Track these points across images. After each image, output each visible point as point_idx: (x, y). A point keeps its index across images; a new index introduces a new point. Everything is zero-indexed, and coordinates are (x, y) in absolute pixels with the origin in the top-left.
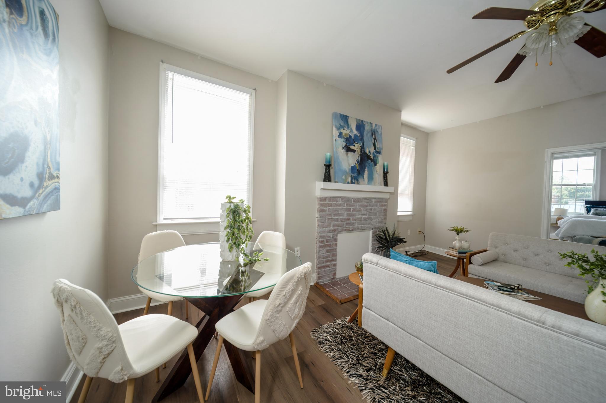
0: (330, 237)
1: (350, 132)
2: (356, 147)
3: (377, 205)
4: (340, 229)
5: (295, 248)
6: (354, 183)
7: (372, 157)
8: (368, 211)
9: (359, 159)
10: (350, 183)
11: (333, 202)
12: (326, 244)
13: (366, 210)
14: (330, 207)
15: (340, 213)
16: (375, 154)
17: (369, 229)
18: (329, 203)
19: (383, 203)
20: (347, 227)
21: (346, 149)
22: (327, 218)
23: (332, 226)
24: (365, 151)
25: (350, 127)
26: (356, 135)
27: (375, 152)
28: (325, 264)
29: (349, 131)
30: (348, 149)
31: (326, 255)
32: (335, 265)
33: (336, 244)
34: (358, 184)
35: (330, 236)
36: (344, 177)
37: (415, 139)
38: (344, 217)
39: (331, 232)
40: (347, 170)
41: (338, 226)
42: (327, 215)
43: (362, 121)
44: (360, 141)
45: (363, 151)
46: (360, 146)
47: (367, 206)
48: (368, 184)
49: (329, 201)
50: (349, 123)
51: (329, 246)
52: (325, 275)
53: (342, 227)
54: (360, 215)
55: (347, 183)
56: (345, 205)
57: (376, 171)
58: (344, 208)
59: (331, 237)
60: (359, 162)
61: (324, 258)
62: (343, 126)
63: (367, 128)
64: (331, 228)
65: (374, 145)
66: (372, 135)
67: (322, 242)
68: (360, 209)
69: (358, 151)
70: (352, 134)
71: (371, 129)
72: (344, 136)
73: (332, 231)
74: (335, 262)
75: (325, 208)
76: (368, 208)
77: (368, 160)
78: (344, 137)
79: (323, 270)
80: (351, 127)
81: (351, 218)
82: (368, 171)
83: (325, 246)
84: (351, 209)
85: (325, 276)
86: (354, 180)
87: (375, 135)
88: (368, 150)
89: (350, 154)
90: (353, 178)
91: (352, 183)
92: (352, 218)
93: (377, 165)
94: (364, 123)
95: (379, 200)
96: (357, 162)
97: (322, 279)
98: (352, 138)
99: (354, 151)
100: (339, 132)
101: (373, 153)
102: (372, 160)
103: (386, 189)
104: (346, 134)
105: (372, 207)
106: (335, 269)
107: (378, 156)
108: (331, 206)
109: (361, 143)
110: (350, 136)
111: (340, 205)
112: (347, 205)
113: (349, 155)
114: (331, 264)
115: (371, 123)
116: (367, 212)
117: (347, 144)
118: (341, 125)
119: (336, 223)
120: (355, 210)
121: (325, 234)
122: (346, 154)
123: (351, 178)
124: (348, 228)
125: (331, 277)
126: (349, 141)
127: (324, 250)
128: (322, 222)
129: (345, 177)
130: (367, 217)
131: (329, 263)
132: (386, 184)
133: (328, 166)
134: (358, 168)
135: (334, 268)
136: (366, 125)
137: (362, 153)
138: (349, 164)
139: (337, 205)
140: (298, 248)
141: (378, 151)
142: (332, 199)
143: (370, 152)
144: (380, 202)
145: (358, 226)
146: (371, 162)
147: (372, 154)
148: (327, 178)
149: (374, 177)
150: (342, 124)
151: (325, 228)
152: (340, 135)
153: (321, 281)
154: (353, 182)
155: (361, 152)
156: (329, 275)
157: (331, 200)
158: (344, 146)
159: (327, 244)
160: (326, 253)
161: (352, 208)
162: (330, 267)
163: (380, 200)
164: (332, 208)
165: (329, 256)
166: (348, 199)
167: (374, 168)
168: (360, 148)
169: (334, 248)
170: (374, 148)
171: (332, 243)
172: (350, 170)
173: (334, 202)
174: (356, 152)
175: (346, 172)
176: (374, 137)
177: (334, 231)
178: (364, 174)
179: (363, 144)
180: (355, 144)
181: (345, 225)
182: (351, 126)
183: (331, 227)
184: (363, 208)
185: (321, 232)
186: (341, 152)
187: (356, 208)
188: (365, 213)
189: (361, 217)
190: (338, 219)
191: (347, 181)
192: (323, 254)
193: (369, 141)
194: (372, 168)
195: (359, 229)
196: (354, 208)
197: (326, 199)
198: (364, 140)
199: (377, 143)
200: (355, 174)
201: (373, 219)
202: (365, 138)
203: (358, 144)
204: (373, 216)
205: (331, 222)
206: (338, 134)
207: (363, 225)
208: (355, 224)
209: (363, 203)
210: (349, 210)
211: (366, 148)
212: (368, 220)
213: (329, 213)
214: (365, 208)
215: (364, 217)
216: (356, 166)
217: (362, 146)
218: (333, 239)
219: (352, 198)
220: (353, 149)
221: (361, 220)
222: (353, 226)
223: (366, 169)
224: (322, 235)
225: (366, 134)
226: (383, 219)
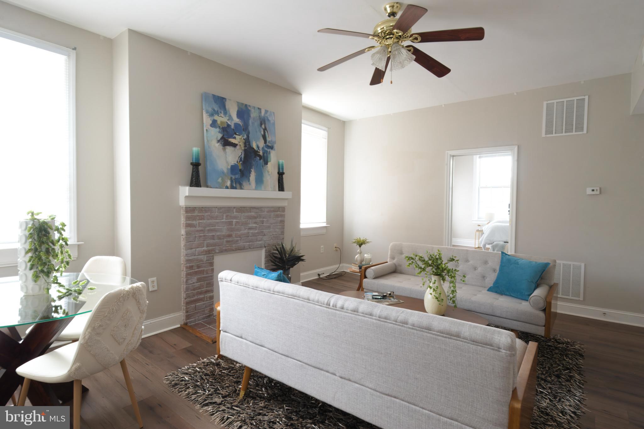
0: (202, 260)
1: (228, 120)
2: (238, 139)
3: (270, 216)
4: (217, 249)
5: (149, 279)
6: (235, 188)
7: (261, 153)
8: (257, 223)
9: (243, 155)
10: (229, 187)
11: (206, 214)
13: (255, 223)
14: (201, 220)
15: (216, 227)
16: (266, 149)
17: (261, 247)
19: (278, 213)
20: (228, 246)
21: (223, 143)
22: (197, 235)
23: (205, 245)
24: (251, 146)
25: (228, 113)
26: (238, 124)
27: (266, 147)
28: (196, 298)
29: (228, 118)
30: (225, 142)
31: (197, 285)
32: (212, 298)
33: (213, 270)
34: (241, 189)
35: (203, 259)
36: (220, 180)
37: (326, 129)
38: (224, 233)
39: (204, 253)
40: (225, 171)
41: (215, 245)
42: (197, 231)
43: (246, 105)
44: (243, 132)
45: (247, 146)
46: (244, 139)
47: (255, 218)
48: (256, 189)
49: (200, 213)
50: (227, 107)
51: (202, 272)
53: (220, 247)
55: (224, 188)
56: (225, 217)
57: (267, 172)
58: (222, 221)
59: (205, 260)
60: (242, 160)
61: (194, 290)
62: (218, 111)
63: (254, 114)
64: (203, 248)
65: (264, 137)
66: (261, 124)
67: (191, 267)
68: (246, 221)
69: (240, 145)
70: (231, 123)
71: (259, 116)
72: (220, 125)
73: (206, 252)
74: (211, 294)
75: (193, 222)
76: (258, 219)
77: (255, 157)
78: (219, 127)
79: (194, 305)
80: (230, 113)
82: (255, 172)
83: (196, 273)
84: (232, 221)
85: (197, 313)
86: (235, 184)
87: (265, 124)
88: (255, 144)
89: (229, 149)
90: (234, 181)
91: (232, 187)
92: (235, 234)
93: (269, 163)
94: (249, 108)
95: (272, 209)
96: (239, 160)
97: (193, 317)
98: (231, 128)
99: (235, 145)
100: (212, 120)
101: (263, 148)
102: (261, 157)
103: (281, 195)
104: (222, 122)
105: (263, 218)
106: (211, 303)
107: (270, 151)
108: (204, 219)
109: (245, 135)
110: (229, 126)
111: (216, 218)
112: (227, 216)
113: (227, 150)
114: (206, 297)
115: (259, 108)
116: (256, 225)
117: (223, 135)
118: (214, 110)
119: (211, 241)
120: (239, 223)
121: (195, 257)
122: (223, 149)
123: (231, 181)
124: (229, 248)
125: (206, 314)
126: (227, 131)
127: (195, 279)
128: (190, 242)
129: (222, 180)
130: (256, 231)
131: (202, 296)
132: (281, 188)
133: (196, 165)
134: (240, 167)
135: (210, 301)
136: (253, 110)
137: (246, 148)
138: (227, 162)
139: (212, 218)
140: (155, 279)
141: (270, 145)
142: (203, 210)
143: (258, 147)
144: (274, 211)
145: (244, 244)
146: (260, 159)
147: (261, 148)
148: (195, 181)
149: (265, 179)
150: (216, 109)
151: (194, 249)
152: (214, 124)
153: (191, 320)
154: (234, 186)
155: (245, 146)
156: (202, 311)
157: (202, 211)
158: (219, 138)
159: (199, 271)
160: (197, 283)
161: (234, 220)
162: (204, 301)
164: (204, 221)
165: (203, 286)
166: (228, 210)
167: (264, 167)
168: (244, 141)
169: (210, 275)
170: (263, 141)
171: (205, 269)
172: (230, 170)
173: (207, 213)
174: (238, 147)
175: (223, 173)
176: (263, 126)
177: (208, 252)
178: (250, 176)
179: (248, 136)
180: (236, 136)
181: (225, 243)
182: (229, 111)
183: (204, 247)
184: (250, 220)
185: (190, 254)
186: (215, 147)
187: (240, 220)
188: (254, 226)
189: (248, 231)
190: (213, 236)
191: (225, 186)
192: (193, 285)
193: (257, 132)
194: (262, 167)
195: (246, 248)
196: (237, 220)
197: (194, 210)
198: (250, 131)
199: (268, 134)
200: (237, 176)
201: (266, 234)
202: (251, 128)
203: (241, 136)
204: (265, 230)
205: (203, 241)
206: (211, 122)
207: (252, 242)
208: (240, 241)
209: (250, 214)
210: (230, 223)
211: (253, 142)
212: (258, 236)
213: (200, 228)
214: (254, 220)
215: (253, 232)
216: (237, 165)
217: (246, 139)
218: (207, 263)
219: (234, 208)
220: (232, 143)
221: (248, 237)
222: (236, 244)
223: (252, 169)
224: (190, 258)
225: (253, 123)
226: (280, 233)
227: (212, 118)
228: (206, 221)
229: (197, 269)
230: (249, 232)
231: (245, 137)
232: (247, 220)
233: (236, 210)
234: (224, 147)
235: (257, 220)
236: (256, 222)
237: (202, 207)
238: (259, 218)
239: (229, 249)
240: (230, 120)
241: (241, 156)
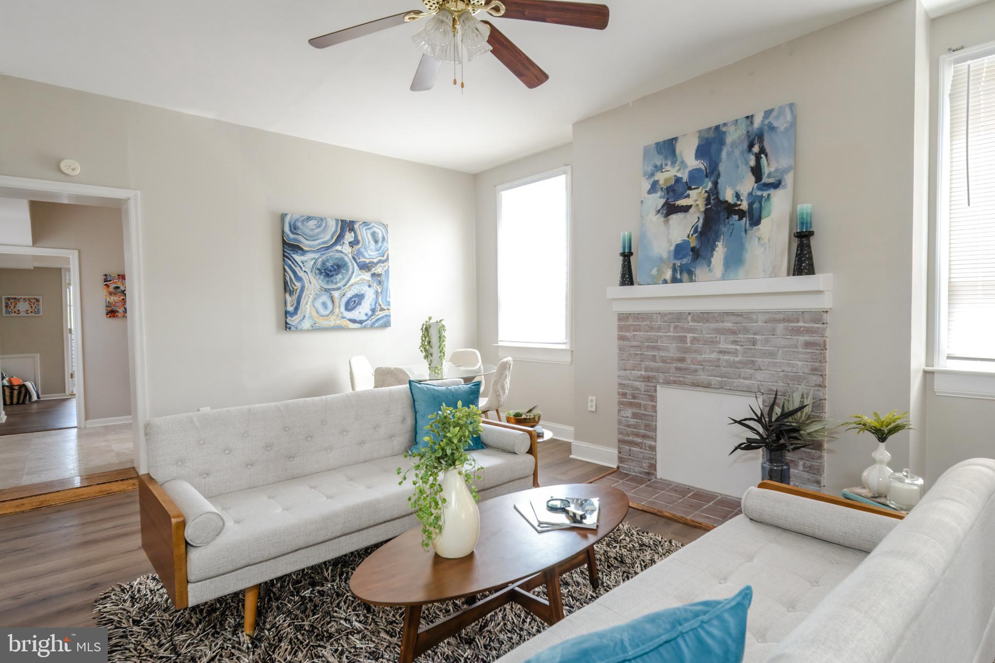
0: (639, 389)
1: (679, 170)
2: (694, 197)
3: (774, 330)
4: (661, 377)
5: (589, 397)
6: (681, 281)
7: (744, 206)
9: (701, 221)
10: (669, 281)
11: (644, 323)
12: (633, 400)
13: (735, 342)
15: (659, 344)
16: (759, 193)
17: (748, 391)
18: (634, 323)
19: (801, 324)
20: (678, 375)
21: (665, 212)
22: (632, 353)
23: (643, 369)
24: (721, 199)
25: (679, 160)
26: (697, 169)
27: (759, 189)
28: (630, 438)
29: (677, 168)
30: (670, 209)
31: (632, 421)
32: (653, 448)
33: (654, 408)
34: (691, 280)
35: (640, 387)
36: (654, 272)
38: (672, 355)
39: (642, 380)
40: (665, 255)
41: (658, 370)
42: (632, 346)
43: (717, 128)
44: (707, 180)
45: (712, 202)
46: (706, 192)
47: (734, 332)
48: (724, 277)
49: (636, 321)
50: (678, 151)
51: (639, 406)
52: (631, 459)
53: (664, 374)
54: (715, 354)
55: (661, 282)
56: (672, 329)
57: (757, 239)
58: (669, 334)
59: (643, 390)
60: (699, 230)
61: (629, 426)
62: (661, 165)
63: (734, 135)
64: (640, 372)
65: (757, 172)
66: (751, 146)
67: (624, 395)
68: (712, 337)
69: (697, 205)
70: (683, 174)
71: (748, 132)
72: (663, 186)
73: (644, 378)
74: (653, 443)
75: (627, 334)
77: (728, 218)
78: (662, 189)
79: (628, 448)
80: (682, 158)
81: (689, 357)
82: (725, 245)
83: (631, 404)
84: (686, 337)
85: (633, 460)
86: (681, 273)
87: (761, 141)
88: (732, 192)
89: (675, 218)
90: (678, 269)
91: (674, 280)
92: (692, 358)
93: (763, 221)
94: (724, 129)
95: (781, 316)
96: (692, 232)
97: (626, 463)
98: (681, 182)
99: (686, 209)
101: (751, 194)
102: (742, 214)
104: (666, 180)
105: (755, 334)
106: (652, 456)
107: (769, 195)
108: (640, 330)
109: (710, 183)
110: (678, 180)
111: (659, 329)
112: (675, 327)
113: (671, 222)
114: (645, 444)
115: (747, 117)
116: (738, 347)
117: (668, 199)
118: (656, 166)
119: (652, 364)
120: (700, 340)
121: (630, 382)
122: (664, 222)
123: (673, 271)
124: (681, 379)
125: (644, 469)
126: (674, 191)
127: (629, 412)
128: (624, 360)
129: (657, 271)
130: (737, 359)
131: (639, 440)
132: (805, 267)
133: (627, 256)
134: (693, 243)
135: (650, 452)
137: (710, 206)
138: (669, 241)
139: (652, 329)
141: (771, 180)
142: (640, 317)
143: (738, 196)
146: (740, 219)
147: (744, 196)
148: (627, 278)
149: (748, 256)
150: (659, 164)
151: (629, 372)
152: (654, 187)
153: (624, 466)
154: (677, 278)
155: (707, 205)
157: (638, 318)
158: (660, 207)
159: (635, 402)
160: (631, 418)
161: (691, 335)
162: (641, 448)
163: (789, 317)
164: (641, 333)
165: (640, 426)
166: (679, 317)
167: (748, 232)
168: (706, 195)
169: (650, 413)
170: (753, 179)
171: (643, 402)
172: (673, 253)
173: (645, 321)
174: (691, 210)
176: (756, 149)
177: (648, 379)
178: (712, 256)
179: (716, 184)
180: (690, 192)
181: (673, 370)
182: (681, 156)
183: (641, 370)
184: (723, 337)
185: (622, 377)
186: (653, 221)
187: (701, 335)
188: (732, 349)
189: (719, 357)
190: (655, 356)
191: (663, 279)
192: (627, 419)
193: (738, 167)
194: (743, 233)
195: (713, 386)
196: (694, 335)
197: (628, 318)
198: (720, 172)
199: (767, 160)
200: (685, 261)
201: (762, 368)
202: (722, 168)
203: (701, 188)
204: (761, 360)
205: (640, 361)
206: (649, 187)
207: (725, 377)
208: (701, 373)
209: (721, 325)
210: (683, 339)
211: (725, 189)
212: (742, 368)
213: (634, 343)
214: (732, 336)
215: (730, 359)
216: (688, 241)
217: (710, 190)
218: (646, 394)
219: (689, 314)
220: (683, 206)
221: (719, 366)
222: (694, 375)
223: (719, 242)
224: (624, 382)
225: (729, 154)
226: (806, 371)
227: (652, 181)
228: (643, 333)
229: (632, 399)
230: (720, 359)
231: (710, 185)
232: (714, 336)
233: (692, 317)
234: (666, 219)
235: (739, 337)
236: (738, 342)
237: (639, 314)
238: (744, 334)
239: (681, 381)
240: (682, 169)
241: (696, 225)
